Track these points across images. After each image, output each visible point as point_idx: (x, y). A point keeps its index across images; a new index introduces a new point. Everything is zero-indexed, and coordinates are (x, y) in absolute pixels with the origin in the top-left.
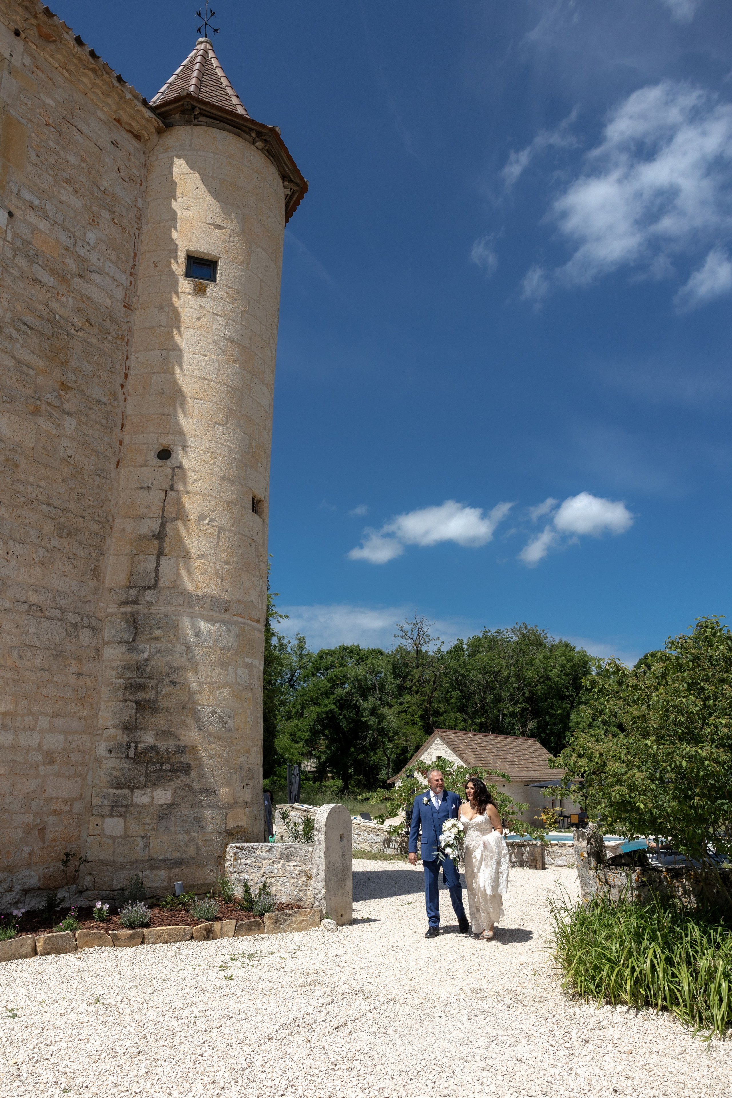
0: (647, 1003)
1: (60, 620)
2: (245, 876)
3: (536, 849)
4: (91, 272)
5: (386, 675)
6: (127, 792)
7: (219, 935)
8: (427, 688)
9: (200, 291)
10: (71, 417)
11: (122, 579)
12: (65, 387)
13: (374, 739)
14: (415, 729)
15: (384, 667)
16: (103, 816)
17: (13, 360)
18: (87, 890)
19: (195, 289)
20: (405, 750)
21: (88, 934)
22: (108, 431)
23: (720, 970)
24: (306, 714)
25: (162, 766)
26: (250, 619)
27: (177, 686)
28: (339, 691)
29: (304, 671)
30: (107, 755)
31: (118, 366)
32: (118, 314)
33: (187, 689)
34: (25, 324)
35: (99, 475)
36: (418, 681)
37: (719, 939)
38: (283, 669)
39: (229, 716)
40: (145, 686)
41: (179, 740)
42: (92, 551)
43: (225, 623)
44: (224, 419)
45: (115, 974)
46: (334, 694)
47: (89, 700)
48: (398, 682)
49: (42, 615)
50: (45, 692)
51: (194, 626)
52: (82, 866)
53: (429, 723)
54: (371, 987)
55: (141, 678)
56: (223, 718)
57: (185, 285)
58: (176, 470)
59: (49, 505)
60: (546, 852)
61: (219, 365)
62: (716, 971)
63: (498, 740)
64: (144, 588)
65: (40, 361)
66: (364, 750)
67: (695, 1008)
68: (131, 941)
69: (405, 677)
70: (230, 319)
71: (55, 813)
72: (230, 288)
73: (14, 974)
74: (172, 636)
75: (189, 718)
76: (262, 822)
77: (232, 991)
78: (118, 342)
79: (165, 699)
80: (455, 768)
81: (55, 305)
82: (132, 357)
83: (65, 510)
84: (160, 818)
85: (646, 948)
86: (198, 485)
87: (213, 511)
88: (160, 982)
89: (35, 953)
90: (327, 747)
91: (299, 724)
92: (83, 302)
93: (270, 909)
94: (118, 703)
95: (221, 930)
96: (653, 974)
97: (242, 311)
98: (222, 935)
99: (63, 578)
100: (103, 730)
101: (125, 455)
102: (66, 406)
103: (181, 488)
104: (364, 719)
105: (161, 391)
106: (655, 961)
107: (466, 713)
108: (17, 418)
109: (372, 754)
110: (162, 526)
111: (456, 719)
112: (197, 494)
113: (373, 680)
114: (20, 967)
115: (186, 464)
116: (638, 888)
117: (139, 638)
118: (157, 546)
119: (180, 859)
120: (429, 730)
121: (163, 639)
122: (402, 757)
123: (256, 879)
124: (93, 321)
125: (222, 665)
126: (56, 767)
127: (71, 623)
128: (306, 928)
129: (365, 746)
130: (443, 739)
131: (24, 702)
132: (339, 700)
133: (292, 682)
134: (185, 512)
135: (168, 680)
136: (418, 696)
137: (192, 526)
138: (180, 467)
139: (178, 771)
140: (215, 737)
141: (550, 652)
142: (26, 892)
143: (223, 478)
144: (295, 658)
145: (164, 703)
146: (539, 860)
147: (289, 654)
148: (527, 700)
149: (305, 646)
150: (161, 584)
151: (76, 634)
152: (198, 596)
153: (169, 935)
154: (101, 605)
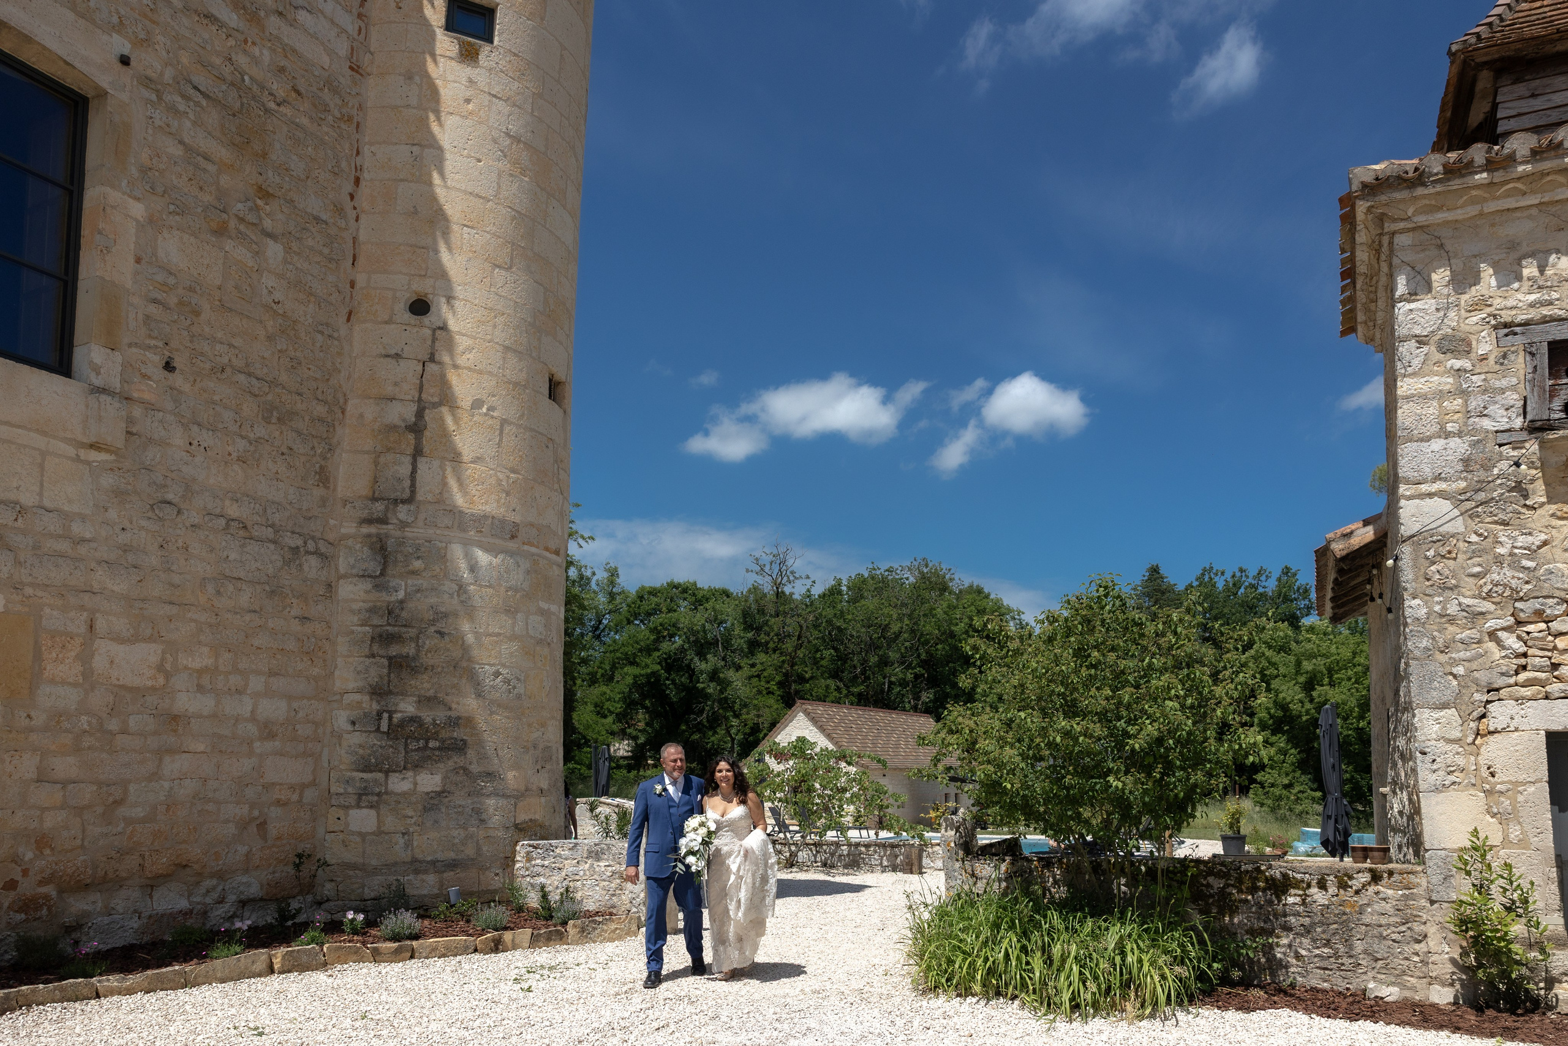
0: (998, 994)
1: (274, 542)
2: (542, 880)
3: (913, 850)
4: (296, 8)
5: (733, 624)
6: (380, 776)
7: (509, 944)
8: (789, 646)
9: (469, 55)
10: (276, 242)
11: (361, 486)
12: (264, 194)
13: (714, 713)
14: (771, 701)
15: (731, 614)
16: (347, 808)
17: (181, 147)
18: (328, 900)
19: (461, 51)
20: (756, 729)
21: (340, 948)
22: (333, 266)
23: (1073, 954)
24: (618, 677)
25: (427, 743)
26: (547, 549)
27: (446, 637)
28: (665, 646)
29: (616, 617)
30: (350, 728)
31: (344, 164)
32: (342, 80)
33: (460, 642)
34: (196, 88)
35: (322, 333)
36: (777, 635)
37: (1077, 927)
38: (586, 613)
39: (518, 680)
40: (400, 637)
41: (450, 709)
42: (316, 445)
43: (511, 554)
44: (508, 260)
45: (382, 990)
46: (658, 650)
47: (320, 654)
48: (750, 635)
49: (247, 534)
50: (256, 643)
51: (468, 556)
52: (320, 870)
53: (789, 693)
54: (698, 992)
55: (395, 626)
56: (509, 681)
57: (446, 44)
58: (438, 332)
59: (249, 375)
60: (925, 854)
61: (499, 176)
62: (1069, 956)
63: (880, 716)
64: (396, 502)
65: (224, 151)
66: (699, 728)
67: (1044, 994)
68: (396, 956)
69: (759, 629)
70: (514, 105)
71: (279, 803)
72: (515, 55)
73: (247, 994)
74: (438, 570)
75: (464, 681)
76: (562, 816)
77: (532, 1001)
78: (343, 126)
79: (429, 655)
80: (818, 750)
81: (242, 60)
82: (366, 150)
83: (273, 383)
84: (426, 810)
85: (1002, 938)
86: (470, 356)
87: (494, 396)
88: (440, 996)
89: (271, 971)
90: (647, 724)
91: (608, 692)
92: (286, 57)
93: (575, 915)
94: (362, 659)
95: (513, 941)
96: (1007, 963)
97: (534, 94)
98: (515, 947)
99: (275, 482)
100: (342, 694)
101: (359, 303)
102: (267, 224)
103: (446, 359)
104: (700, 686)
105: (412, 209)
106: (1010, 951)
107: (841, 680)
108: (192, 239)
109: (710, 733)
110: (420, 414)
111: (827, 687)
112: (469, 369)
113: (713, 632)
114: (254, 987)
115: (452, 324)
116: (1006, 880)
117: (389, 572)
118: (413, 442)
119: (454, 860)
120: (789, 702)
121: (424, 574)
122: (751, 738)
123: (556, 883)
124: (303, 91)
125: (507, 611)
126: (277, 743)
127: (290, 548)
128: (620, 938)
129: (700, 723)
130: (807, 714)
131: (227, 656)
132: (666, 659)
133: (597, 632)
134: (453, 395)
135: (432, 629)
136: (777, 655)
137: (465, 417)
138: (444, 328)
139: (449, 749)
140: (499, 706)
141: (957, 599)
142: (243, 903)
143: (507, 348)
144: (602, 599)
145: (428, 660)
146: (916, 863)
147: (594, 592)
148: (924, 664)
149: (618, 581)
150: (420, 496)
151: (297, 562)
152: (473, 515)
153: (447, 948)
154: (332, 522)
